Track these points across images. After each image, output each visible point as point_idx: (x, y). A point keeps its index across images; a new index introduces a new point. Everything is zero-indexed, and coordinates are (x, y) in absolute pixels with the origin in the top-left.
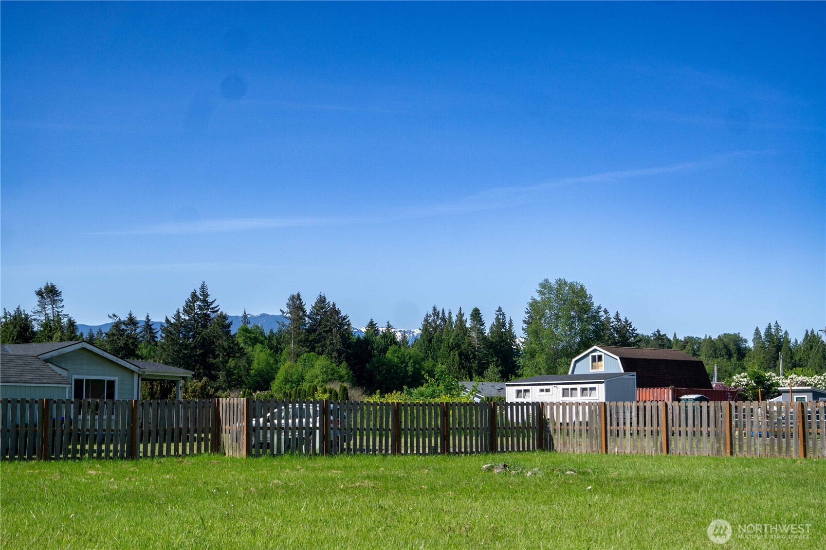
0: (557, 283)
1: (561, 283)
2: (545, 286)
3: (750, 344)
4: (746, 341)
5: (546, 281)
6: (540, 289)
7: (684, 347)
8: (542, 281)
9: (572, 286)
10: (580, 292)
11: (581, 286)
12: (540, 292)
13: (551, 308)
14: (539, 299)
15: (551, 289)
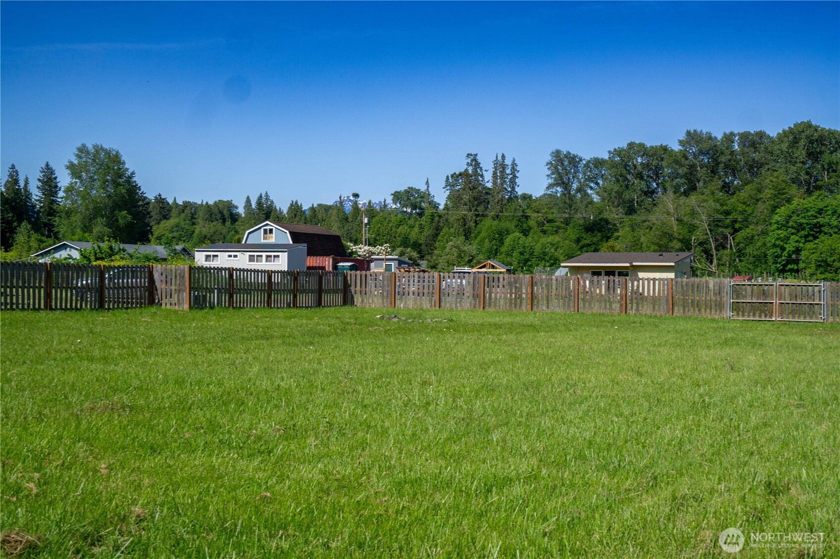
0: (94, 148)
1: (98, 149)
2: (82, 150)
3: (241, 210)
4: (237, 207)
5: (84, 146)
6: (77, 153)
7: (183, 211)
8: (79, 145)
9: (108, 153)
10: (115, 159)
11: (117, 152)
12: (77, 155)
13: (87, 171)
14: (76, 162)
15: (88, 153)
